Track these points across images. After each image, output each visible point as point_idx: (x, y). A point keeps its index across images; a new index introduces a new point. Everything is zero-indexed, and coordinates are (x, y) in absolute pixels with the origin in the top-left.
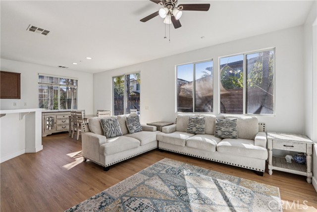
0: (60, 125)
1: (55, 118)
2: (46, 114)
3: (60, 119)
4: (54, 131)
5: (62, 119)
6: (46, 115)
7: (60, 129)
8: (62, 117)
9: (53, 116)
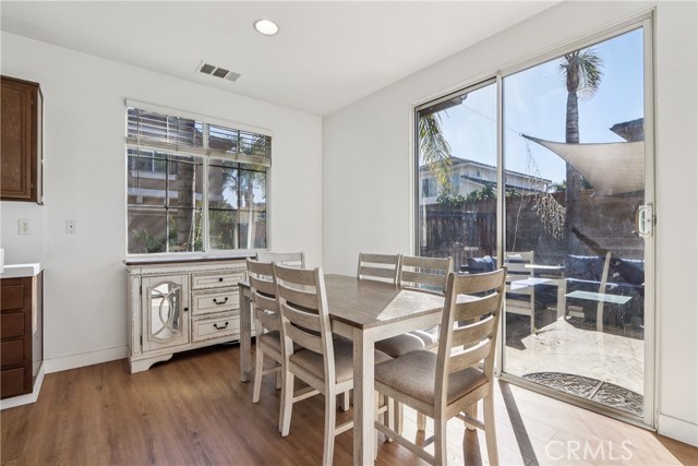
0: (206, 317)
1: (185, 289)
2: (146, 270)
3: (206, 291)
4: (183, 345)
5: (214, 290)
6: (150, 275)
7: (205, 335)
8: (212, 282)
9: (175, 280)
